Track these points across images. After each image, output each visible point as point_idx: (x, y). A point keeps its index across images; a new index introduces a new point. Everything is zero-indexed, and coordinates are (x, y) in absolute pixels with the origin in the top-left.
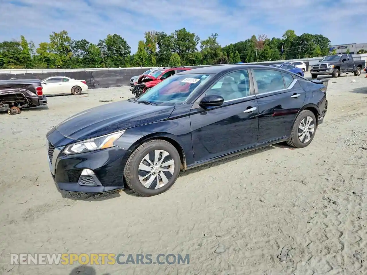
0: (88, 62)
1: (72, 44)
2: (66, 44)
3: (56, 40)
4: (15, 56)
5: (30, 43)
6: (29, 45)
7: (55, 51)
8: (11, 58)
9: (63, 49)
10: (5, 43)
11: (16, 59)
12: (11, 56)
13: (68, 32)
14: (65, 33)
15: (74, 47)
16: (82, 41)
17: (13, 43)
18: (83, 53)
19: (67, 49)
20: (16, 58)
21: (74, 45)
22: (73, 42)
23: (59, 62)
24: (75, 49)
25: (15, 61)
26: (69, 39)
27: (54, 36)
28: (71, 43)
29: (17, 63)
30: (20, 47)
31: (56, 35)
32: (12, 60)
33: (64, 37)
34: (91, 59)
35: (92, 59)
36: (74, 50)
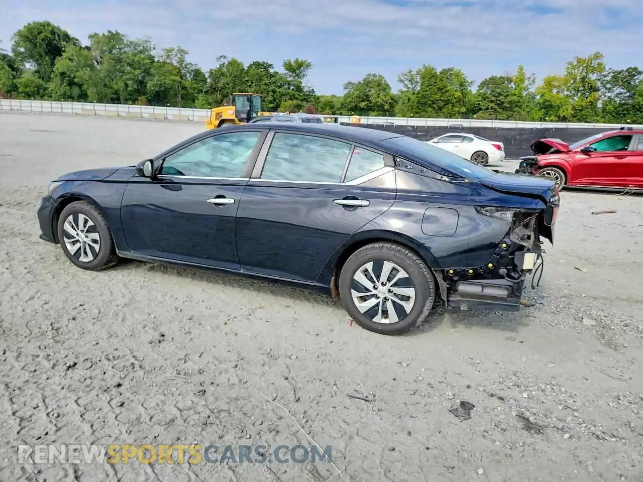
0: (625, 112)
1: (605, 76)
2: (593, 77)
3: (577, 71)
4: (498, 99)
5: (529, 78)
6: (526, 82)
7: (568, 90)
8: (492, 101)
9: (584, 86)
10: (491, 79)
11: (499, 104)
12: (494, 99)
13: (604, 55)
14: (597, 56)
15: (608, 82)
16: (627, 70)
17: (504, 78)
18: (621, 94)
19: (591, 86)
20: (498, 102)
21: (608, 78)
22: (609, 73)
23: (567, 110)
24: (608, 86)
25: (496, 107)
26: (601, 69)
27: (575, 63)
28: (603, 75)
29: (499, 110)
30: (512, 85)
31: (579, 61)
32: (492, 105)
33: (593, 65)
34: (634, 106)
35: (638, 105)
36: (605, 88)
